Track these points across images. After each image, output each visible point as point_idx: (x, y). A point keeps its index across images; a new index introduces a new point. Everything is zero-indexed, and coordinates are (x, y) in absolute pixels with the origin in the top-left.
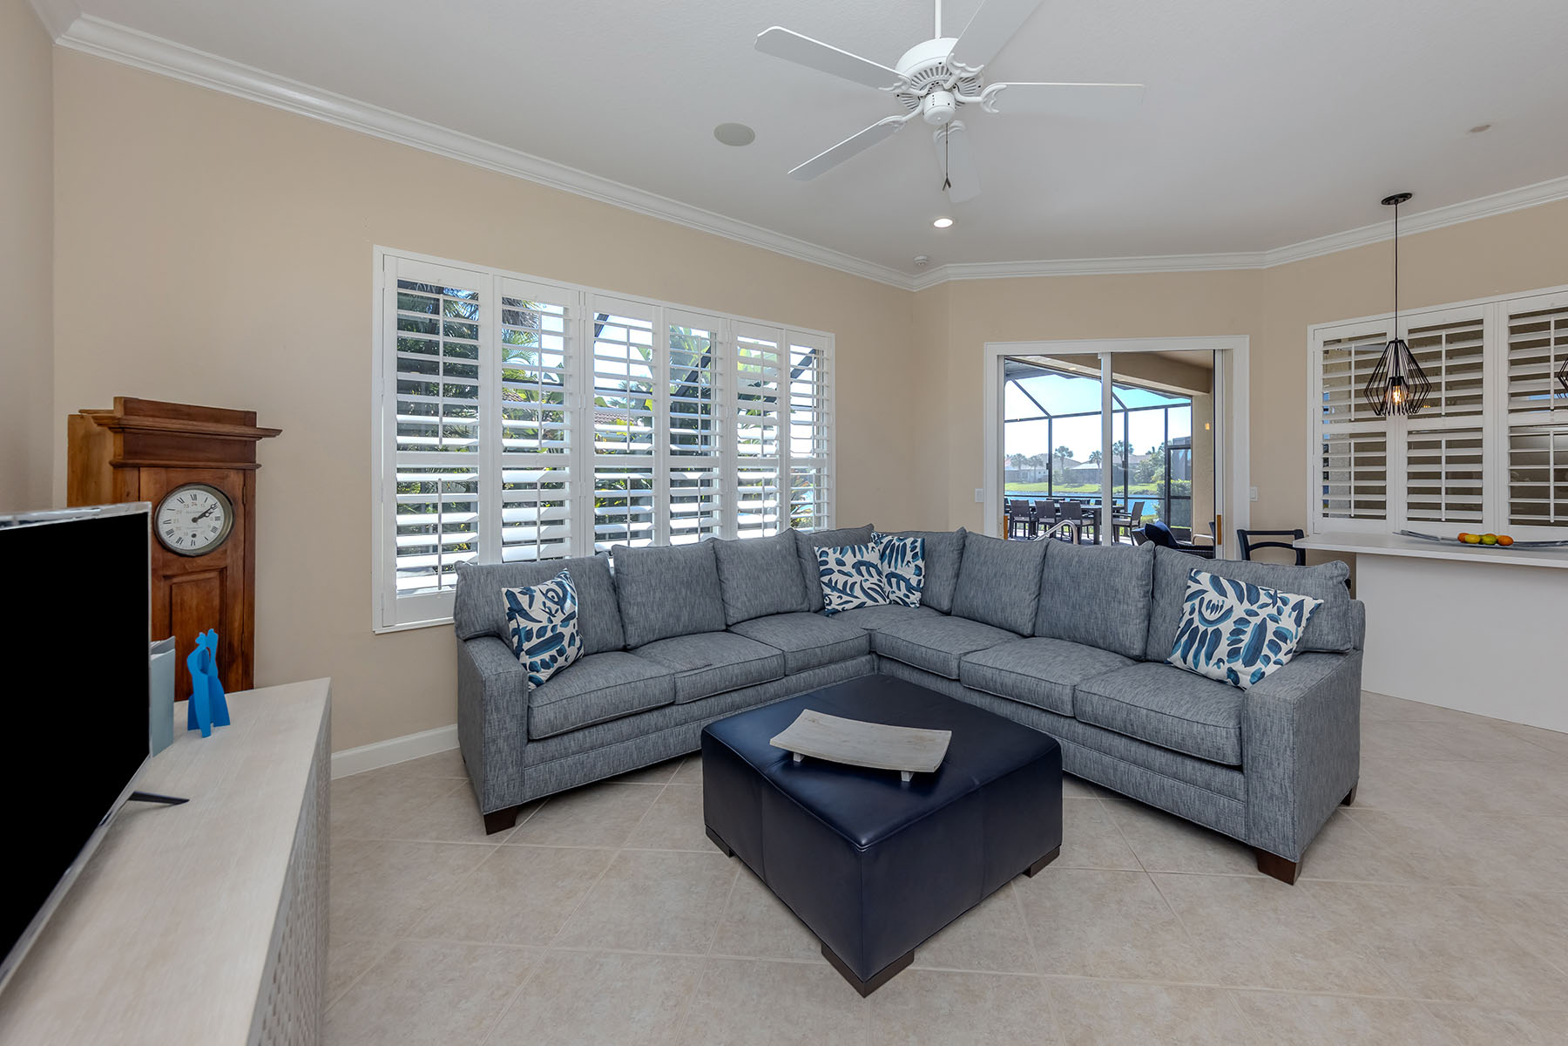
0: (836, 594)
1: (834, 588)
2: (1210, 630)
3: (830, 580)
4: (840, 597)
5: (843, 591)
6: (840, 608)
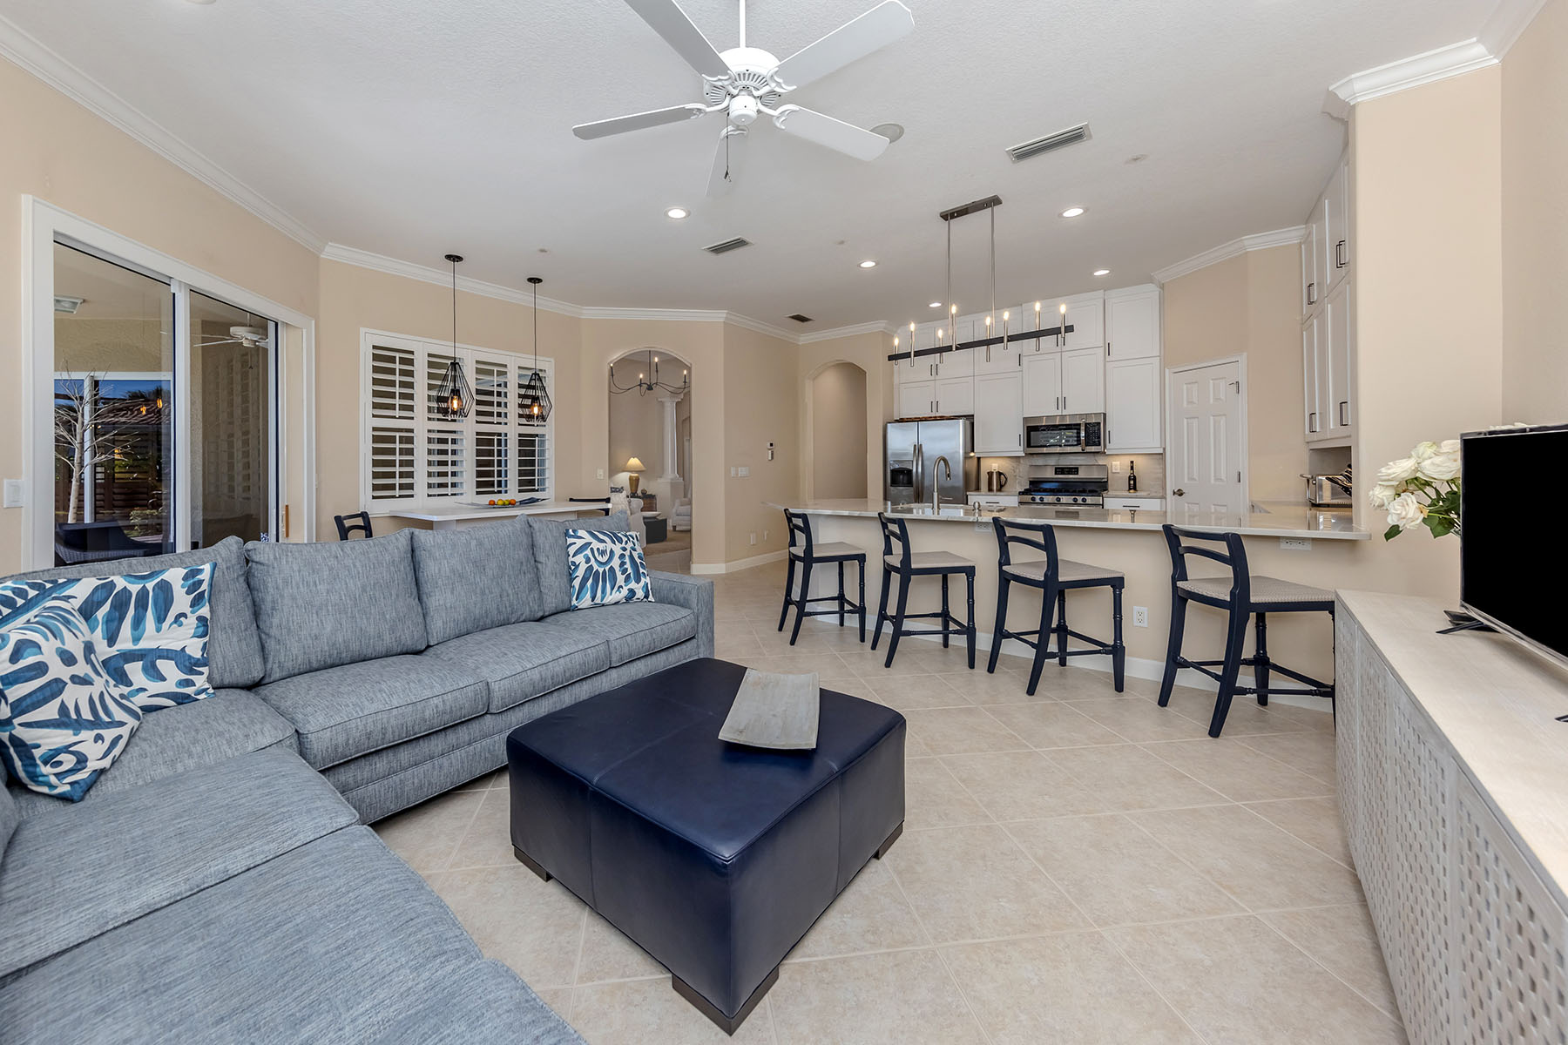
0: (88, 735)
1: (78, 725)
2: (607, 569)
3: (63, 709)
4: (99, 738)
5: (96, 723)
6: (106, 763)
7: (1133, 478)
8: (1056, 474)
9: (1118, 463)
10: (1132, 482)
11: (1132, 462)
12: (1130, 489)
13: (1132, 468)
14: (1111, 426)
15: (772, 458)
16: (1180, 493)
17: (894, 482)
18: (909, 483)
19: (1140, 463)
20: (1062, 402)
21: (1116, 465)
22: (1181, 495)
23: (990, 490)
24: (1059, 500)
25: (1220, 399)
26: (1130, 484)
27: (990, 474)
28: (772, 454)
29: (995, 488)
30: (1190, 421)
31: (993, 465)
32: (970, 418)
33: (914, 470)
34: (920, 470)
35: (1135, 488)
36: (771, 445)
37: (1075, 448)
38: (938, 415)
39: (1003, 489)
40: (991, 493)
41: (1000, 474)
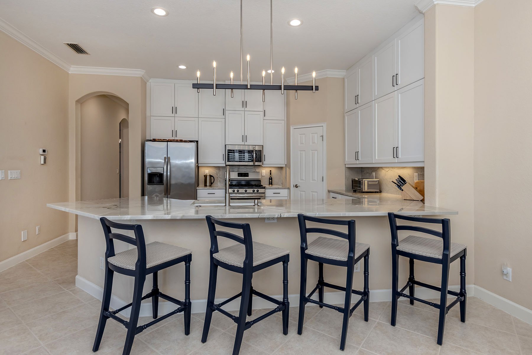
7: (271, 179)
8: (238, 176)
9: (265, 171)
10: (271, 181)
11: (271, 171)
12: (270, 184)
13: (271, 174)
14: (265, 152)
15: (45, 162)
16: (296, 186)
17: (150, 182)
18: (161, 182)
19: (274, 171)
20: (244, 138)
21: (264, 172)
22: (297, 187)
23: (206, 185)
24: (246, 191)
25: (315, 143)
26: (270, 182)
27: (206, 176)
28: (45, 159)
29: (208, 185)
30: (301, 152)
31: (207, 171)
32: (197, 142)
33: (165, 174)
34: (169, 174)
35: (272, 184)
36: (44, 151)
37: (251, 163)
38: (176, 139)
39: (213, 185)
40: (206, 188)
41: (211, 176)
